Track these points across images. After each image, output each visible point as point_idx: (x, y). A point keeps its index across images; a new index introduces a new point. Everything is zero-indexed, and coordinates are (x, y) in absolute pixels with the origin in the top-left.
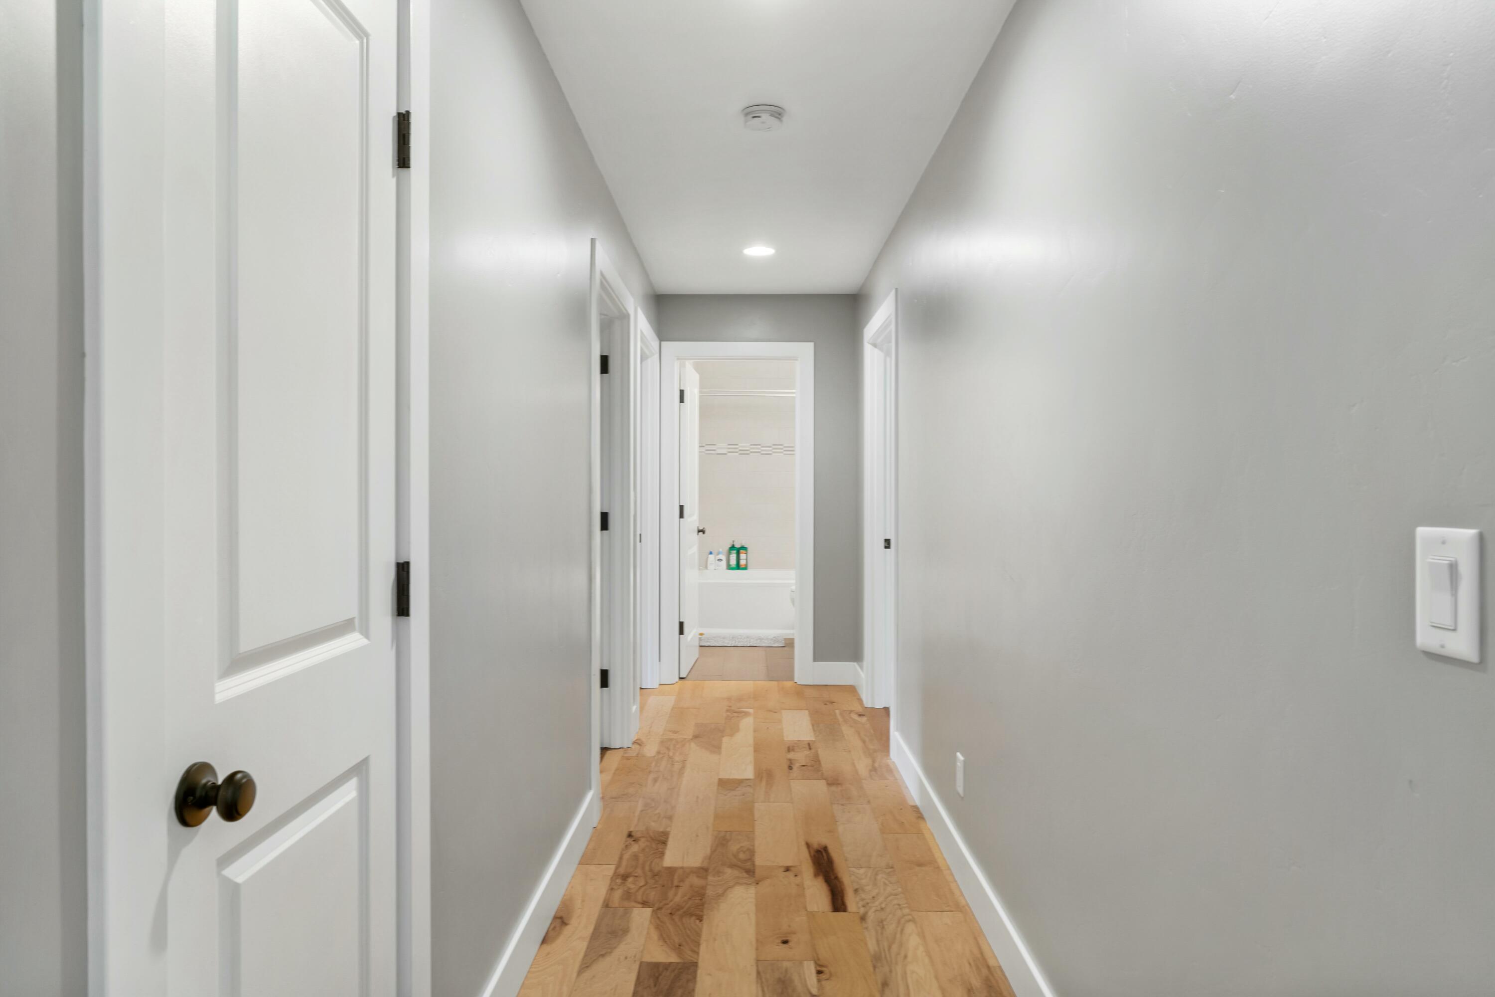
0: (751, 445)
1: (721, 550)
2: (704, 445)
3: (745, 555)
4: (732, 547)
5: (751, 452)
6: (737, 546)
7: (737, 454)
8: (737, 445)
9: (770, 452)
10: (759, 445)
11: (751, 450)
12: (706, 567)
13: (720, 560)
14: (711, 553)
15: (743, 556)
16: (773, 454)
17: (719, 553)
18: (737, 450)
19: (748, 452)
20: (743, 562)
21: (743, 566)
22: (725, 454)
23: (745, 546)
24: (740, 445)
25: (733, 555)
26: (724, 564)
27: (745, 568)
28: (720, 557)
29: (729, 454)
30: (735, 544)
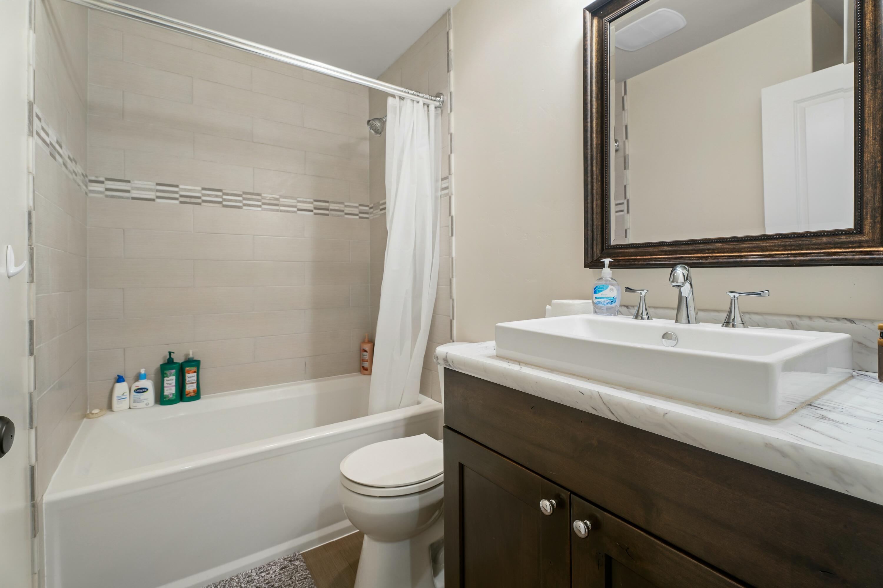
0: (204, 189)
1: (143, 371)
2: (102, 179)
3: (195, 374)
4: (169, 363)
5: (204, 201)
6: (179, 358)
7: (177, 202)
8: (177, 186)
9: (240, 204)
10: (220, 191)
11: (204, 198)
12: (110, 407)
13: (141, 390)
14: (120, 379)
15: (191, 377)
16: (244, 208)
17: (139, 377)
18: (177, 196)
19: (199, 201)
20: (190, 388)
21: (192, 394)
22: (153, 200)
23: (195, 359)
24: (181, 186)
25: (171, 378)
26: (150, 396)
27: (197, 396)
28: (142, 383)
29: (158, 200)
30: (173, 356)
